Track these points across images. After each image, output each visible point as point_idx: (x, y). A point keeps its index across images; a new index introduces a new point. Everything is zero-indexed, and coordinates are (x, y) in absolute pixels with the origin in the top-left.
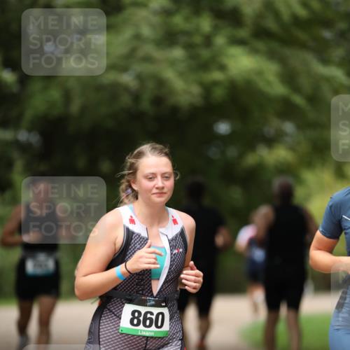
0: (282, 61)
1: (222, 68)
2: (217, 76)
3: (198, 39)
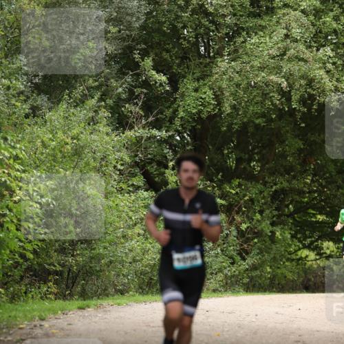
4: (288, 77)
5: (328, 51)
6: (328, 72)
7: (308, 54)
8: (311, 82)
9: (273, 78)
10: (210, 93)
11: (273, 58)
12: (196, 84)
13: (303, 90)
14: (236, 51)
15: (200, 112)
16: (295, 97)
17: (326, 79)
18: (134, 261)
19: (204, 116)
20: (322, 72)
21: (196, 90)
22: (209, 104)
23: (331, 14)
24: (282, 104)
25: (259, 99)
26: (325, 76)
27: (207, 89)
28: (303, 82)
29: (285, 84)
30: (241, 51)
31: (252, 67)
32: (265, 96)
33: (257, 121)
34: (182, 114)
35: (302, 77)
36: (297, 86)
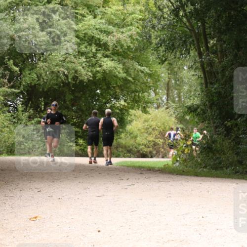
0: (124, 64)
1: (100, 66)
2: (98, 69)
3: (91, 55)
4: (68, 69)
5: (83, 59)
6: (83, 68)
7: (75, 60)
8: (76, 72)
9: (61, 69)
10: (35, 75)
11: (61, 61)
12: (29, 72)
13: (73, 74)
14: (46, 59)
15: (31, 83)
16: (70, 77)
17: (83, 70)
18: (5, 142)
19: (33, 84)
20: (81, 67)
21: (29, 74)
22: (35, 80)
23: (84, 45)
24: (65, 80)
25: (55, 78)
26: (82, 69)
27: (34, 74)
28: (73, 71)
29: (66, 72)
30: (47, 59)
31: (53, 65)
32: (58, 77)
33: (55, 87)
34: (24, 83)
35: (73, 69)
36: (71, 72)
